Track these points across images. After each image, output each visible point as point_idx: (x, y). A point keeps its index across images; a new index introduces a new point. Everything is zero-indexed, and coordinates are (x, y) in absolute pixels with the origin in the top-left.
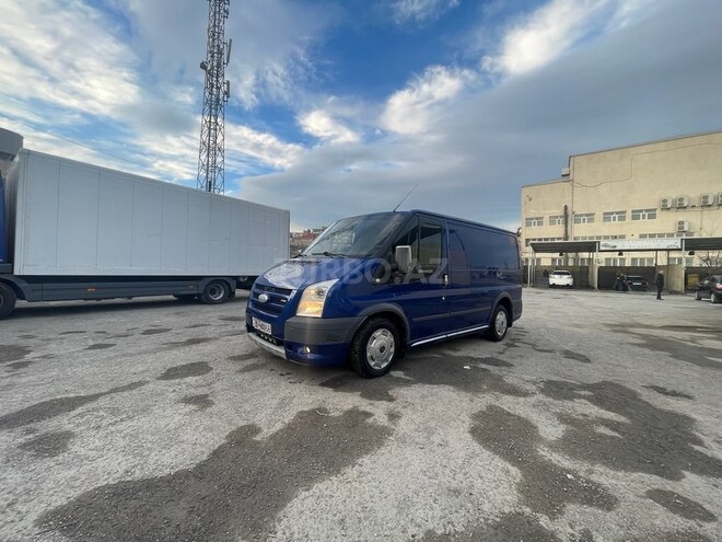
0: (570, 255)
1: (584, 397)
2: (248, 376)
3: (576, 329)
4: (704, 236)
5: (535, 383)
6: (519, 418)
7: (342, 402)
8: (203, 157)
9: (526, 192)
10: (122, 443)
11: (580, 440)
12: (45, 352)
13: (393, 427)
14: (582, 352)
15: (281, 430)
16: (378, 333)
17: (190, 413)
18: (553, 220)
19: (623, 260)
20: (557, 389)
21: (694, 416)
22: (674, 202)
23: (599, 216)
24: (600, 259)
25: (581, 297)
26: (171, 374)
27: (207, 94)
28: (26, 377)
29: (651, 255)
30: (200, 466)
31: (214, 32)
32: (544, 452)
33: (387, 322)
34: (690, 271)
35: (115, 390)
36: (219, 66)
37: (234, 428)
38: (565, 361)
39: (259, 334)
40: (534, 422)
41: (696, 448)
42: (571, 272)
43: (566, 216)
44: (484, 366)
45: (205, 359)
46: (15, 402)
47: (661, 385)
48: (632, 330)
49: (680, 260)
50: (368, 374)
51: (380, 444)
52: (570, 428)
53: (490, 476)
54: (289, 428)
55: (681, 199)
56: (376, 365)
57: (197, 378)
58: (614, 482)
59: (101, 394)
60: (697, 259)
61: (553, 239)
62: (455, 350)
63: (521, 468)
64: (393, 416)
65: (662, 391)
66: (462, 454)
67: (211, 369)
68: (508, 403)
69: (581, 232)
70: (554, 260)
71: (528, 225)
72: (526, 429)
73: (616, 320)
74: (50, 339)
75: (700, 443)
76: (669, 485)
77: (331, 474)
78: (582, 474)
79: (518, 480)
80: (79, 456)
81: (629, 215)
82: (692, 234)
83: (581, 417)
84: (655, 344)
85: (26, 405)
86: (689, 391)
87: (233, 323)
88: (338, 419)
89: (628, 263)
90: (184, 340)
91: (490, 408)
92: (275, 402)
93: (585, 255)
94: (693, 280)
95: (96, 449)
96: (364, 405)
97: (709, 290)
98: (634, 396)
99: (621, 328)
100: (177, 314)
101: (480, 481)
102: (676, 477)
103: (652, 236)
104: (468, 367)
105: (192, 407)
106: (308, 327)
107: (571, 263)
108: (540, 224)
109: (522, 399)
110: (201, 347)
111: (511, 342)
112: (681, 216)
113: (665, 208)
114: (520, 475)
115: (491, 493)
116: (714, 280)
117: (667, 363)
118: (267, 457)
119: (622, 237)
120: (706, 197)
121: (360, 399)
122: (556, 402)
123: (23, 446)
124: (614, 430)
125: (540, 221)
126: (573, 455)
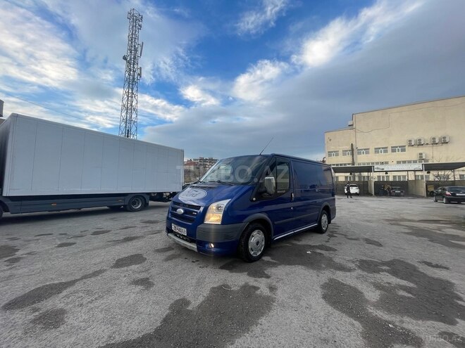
0: (356, 174)
1: (385, 271)
2: (171, 263)
3: (368, 223)
4: (435, 162)
5: (353, 262)
6: (351, 287)
7: (237, 279)
8: (124, 114)
9: (327, 136)
10: (101, 316)
11: (390, 300)
12: (28, 251)
13: (274, 296)
14: (375, 239)
15: (203, 302)
16: (255, 233)
17: (140, 292)
18: (345, 152)
19: (388, 177)
20: (368, 266)
21: (453, 281)
22: (416, 141)
23: (372, 150)
24: (374, 176)
25: (365, 201)
26: (120, 263)
27: (127, 75)
28: (21, 270)
29: (405, 173)
30: (157, 331)
31: (132, 38)
32: (371, 310)
33: (260, 225)
34: (429, 183)
35: (85, 277)
36: (135, 58)
37: (172, 302)
38: (367, 246)
39: (176, 234)
40: (360, 289)
41: (460, 302)
42: (358, 185)
43: (352, 150)
44: (319, 251)
45: (139, 252)
46: (19, 288)
47: (428, 260)
48: (402, 223)
49: (422, 176)
50: (250, 259)
51: (270, 309)
52: (383, 292)
53: (344, 328)
54: (209, 300)
55: (420, 140)
56: (254, 254)
57: (138, 266)
58: (418, 328)
59: (77, 280)
60: (432, 176)
61: (345, 164)
62: (298, 240)
63: (361, 322)
64: (272, 289)
65: (429, 264)
66: (322, 314)
67: (146, 259)
68: (340, 276)
69: (362, 160)
70: (346, 177)
71: (330, 155)
72: (356, 294)
73: (390, 216)
74: (30, 241)
75: (460, 299)
76: (450, 329)
77: (244, 331)
78: (397, 324)
79: (361, 330)
80: (74, 327)
81: (389, 149)
82: (427, 161)
83: (387, 285)
84: (418, 233)
85: (27, 291)
86: (446, 264)
87: (151, 225)
88: (238, 292)
89: (391, 179)
90: (122, 238)
91: (331, 280)
92: (194, 281)
93: (365, 174)
94: (431, 189)
95: (84, 321)
96: (252, 281)
97: (442, 195)
98: (415, 269)
99: (395, 222)
100: (112, 219)
101: (338, 332)
102: (453, 323)
103: (404, 162)
104: (309, 252)
105: (140, 287)
106: (212, 231)
107: (357, 179)
108: (337, 155)
109: (348, 274)
110: (134, 242)
111: (331, 234)
112: (420, 150)
113: (411, 145)
114: (361, 326)
115: (346, 340)
116: (444, 189)
117: (428, 245)
118: (200, 322)
119: (387, 163)
120: (434, 139)
121: (248, 277)
122: (370, 275)
123: (34, 321)
124: (409, 292)
125: (337, 153)
126: (389, 311)
